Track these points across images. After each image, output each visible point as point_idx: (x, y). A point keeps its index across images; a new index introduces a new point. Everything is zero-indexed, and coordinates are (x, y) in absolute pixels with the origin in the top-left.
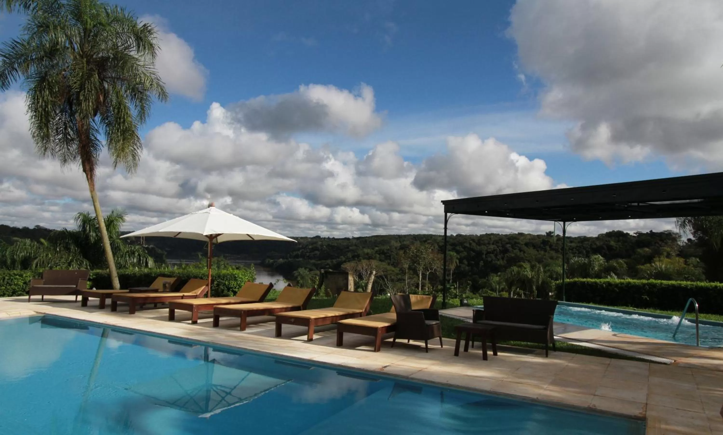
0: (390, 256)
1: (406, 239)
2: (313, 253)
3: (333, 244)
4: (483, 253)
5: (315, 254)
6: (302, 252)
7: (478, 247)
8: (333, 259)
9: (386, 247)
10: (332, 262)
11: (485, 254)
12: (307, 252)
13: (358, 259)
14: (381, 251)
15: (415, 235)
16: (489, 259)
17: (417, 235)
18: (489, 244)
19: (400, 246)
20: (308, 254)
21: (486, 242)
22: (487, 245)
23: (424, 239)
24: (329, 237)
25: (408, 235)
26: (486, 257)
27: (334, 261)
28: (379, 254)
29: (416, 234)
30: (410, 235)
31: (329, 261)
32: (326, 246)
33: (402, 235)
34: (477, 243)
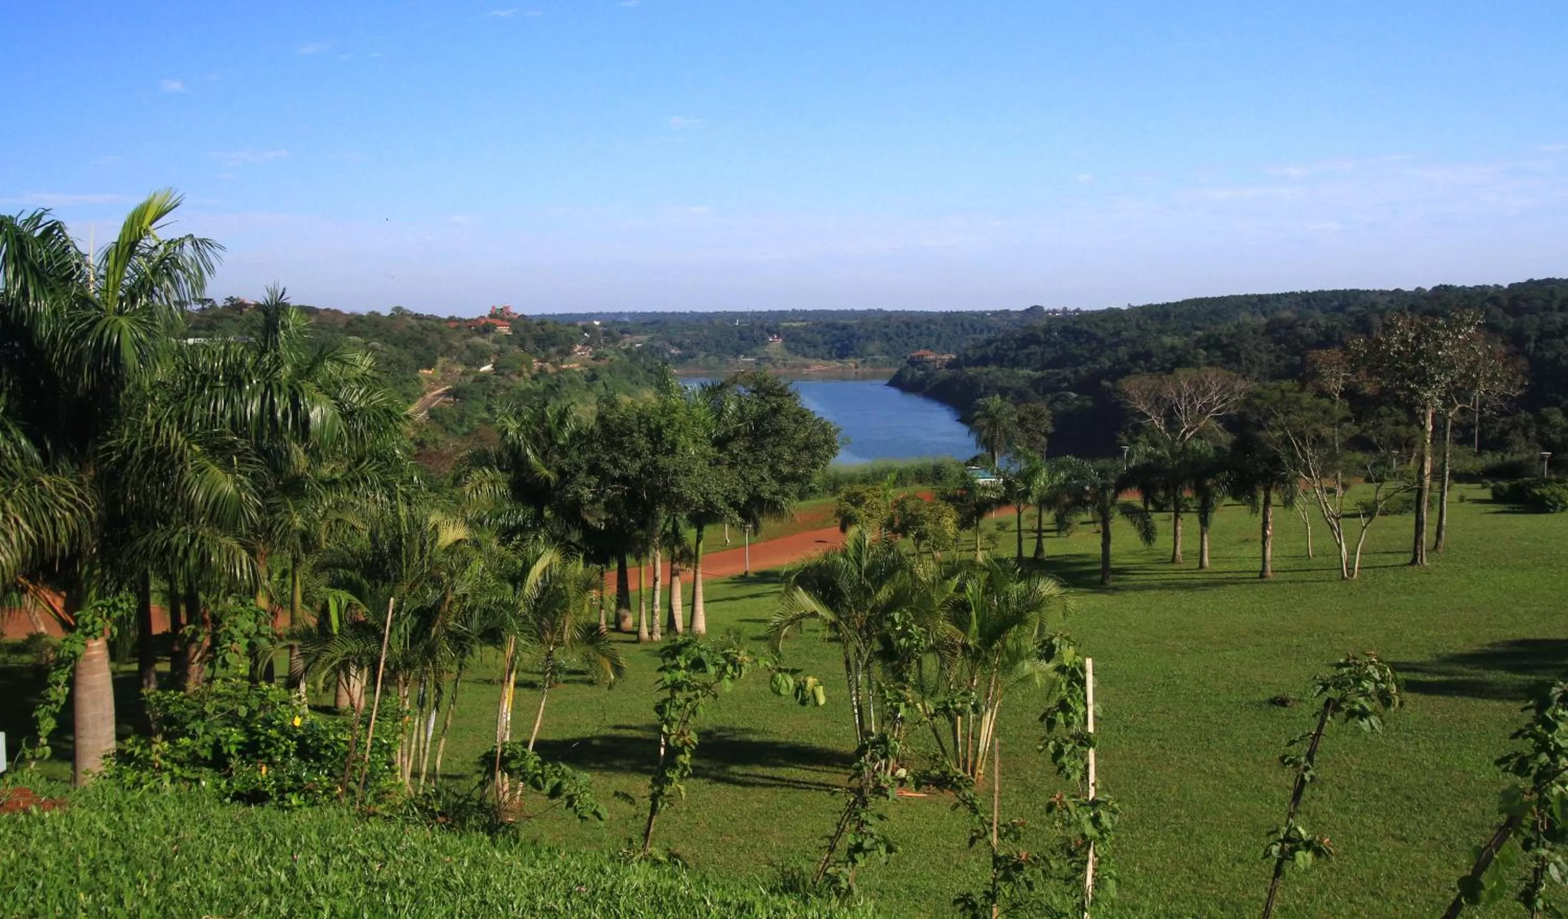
0: (1238, 354)
1: (1280, 306)
2: (1025, 351)
3: (1078, 327)
4: (1528, 338)
5: (1031, 354)
6: (997, 348)
7: (1511, 320)
8: (1080, 364)
9: (1225, 328)
10: (1076, 372)
11: (1533, 338)
12: (1010, 349)
13: (1146, 362)
14: (1212, 341)
15: (1307, 292)
16: (1549, 354)
17: (1314, 293)
18: (1548, 308)
19: (1268, 324)
20: (1012, 354)
21: (1539, 303)
22: (1542, 314)
23: (1336, 303)
24: (1065, 308)
25: (1286, 295)
26: (1538, 348)
27: (1082, 370)
28: (1206, 349)
29: (1310, 291)
30: (1292, 294)
31: (1068, 372)
32: (1059, 332)
33: (1268, 295)
34: (1506, 310)
